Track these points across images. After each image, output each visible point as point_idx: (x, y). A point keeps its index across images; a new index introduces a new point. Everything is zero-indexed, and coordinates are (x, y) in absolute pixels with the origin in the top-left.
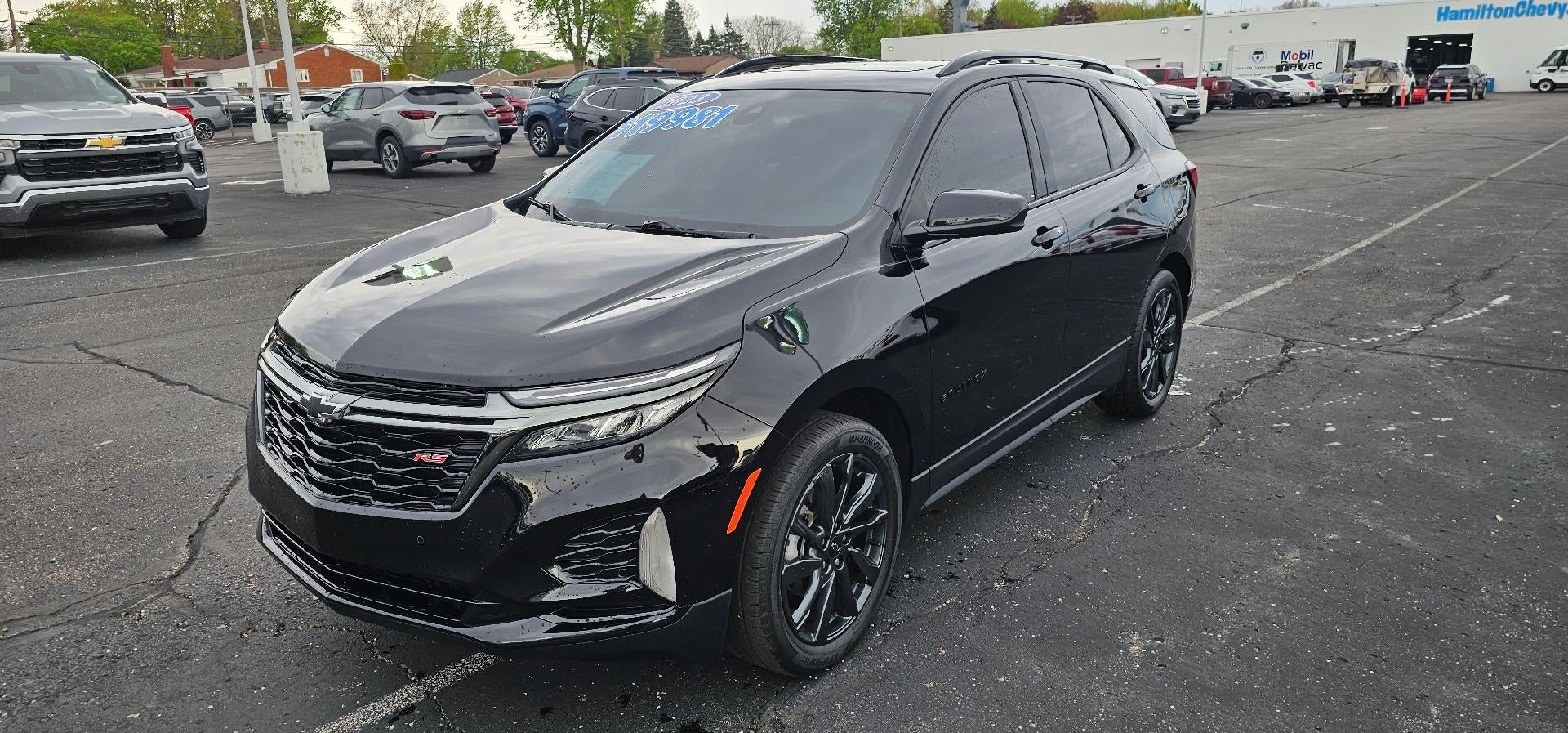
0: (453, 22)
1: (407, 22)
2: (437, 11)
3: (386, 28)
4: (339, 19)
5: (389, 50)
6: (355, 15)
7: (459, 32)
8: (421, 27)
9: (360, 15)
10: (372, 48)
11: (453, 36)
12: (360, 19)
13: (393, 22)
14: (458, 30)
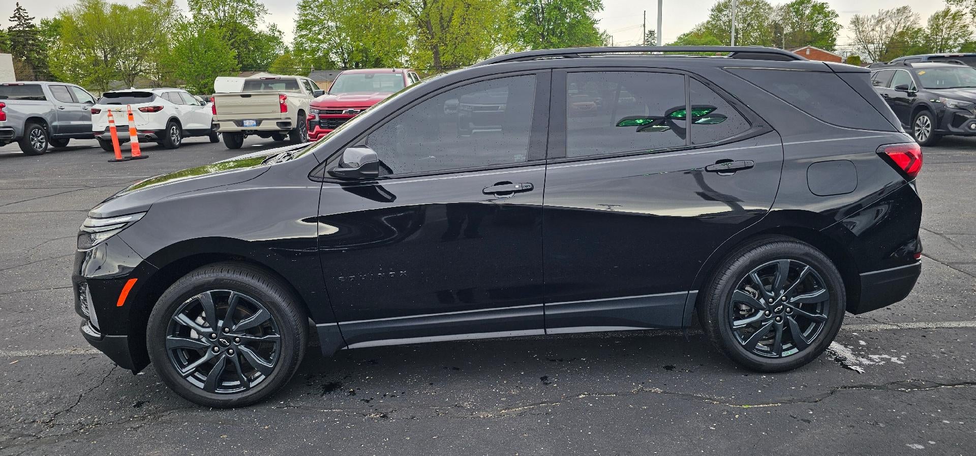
0: (924, 24)
1: (888, 28)
2: (912, 19)
3: (871, 33)
4: (838, 30)
5: (871, 47)
6: (852, 25)
7: (928, 32)
8: (898, 30)
9: (855, 25)
10: (859, 46)
11: (923, 35)
12: (854, 28)
13: (878, 29)
14: (926, 30)
